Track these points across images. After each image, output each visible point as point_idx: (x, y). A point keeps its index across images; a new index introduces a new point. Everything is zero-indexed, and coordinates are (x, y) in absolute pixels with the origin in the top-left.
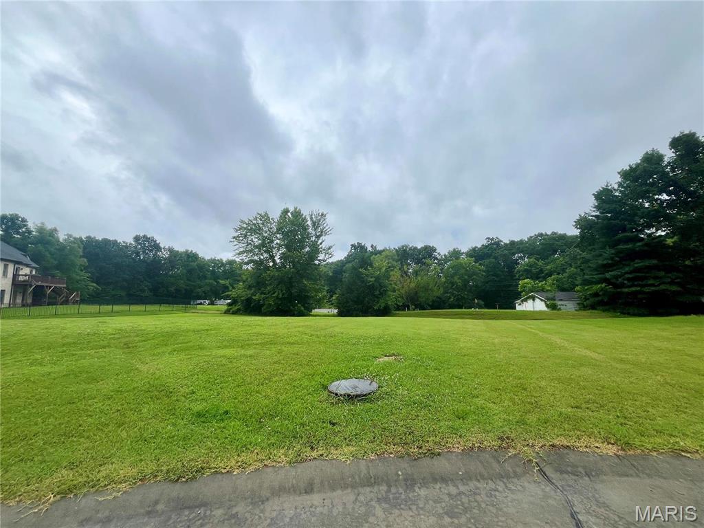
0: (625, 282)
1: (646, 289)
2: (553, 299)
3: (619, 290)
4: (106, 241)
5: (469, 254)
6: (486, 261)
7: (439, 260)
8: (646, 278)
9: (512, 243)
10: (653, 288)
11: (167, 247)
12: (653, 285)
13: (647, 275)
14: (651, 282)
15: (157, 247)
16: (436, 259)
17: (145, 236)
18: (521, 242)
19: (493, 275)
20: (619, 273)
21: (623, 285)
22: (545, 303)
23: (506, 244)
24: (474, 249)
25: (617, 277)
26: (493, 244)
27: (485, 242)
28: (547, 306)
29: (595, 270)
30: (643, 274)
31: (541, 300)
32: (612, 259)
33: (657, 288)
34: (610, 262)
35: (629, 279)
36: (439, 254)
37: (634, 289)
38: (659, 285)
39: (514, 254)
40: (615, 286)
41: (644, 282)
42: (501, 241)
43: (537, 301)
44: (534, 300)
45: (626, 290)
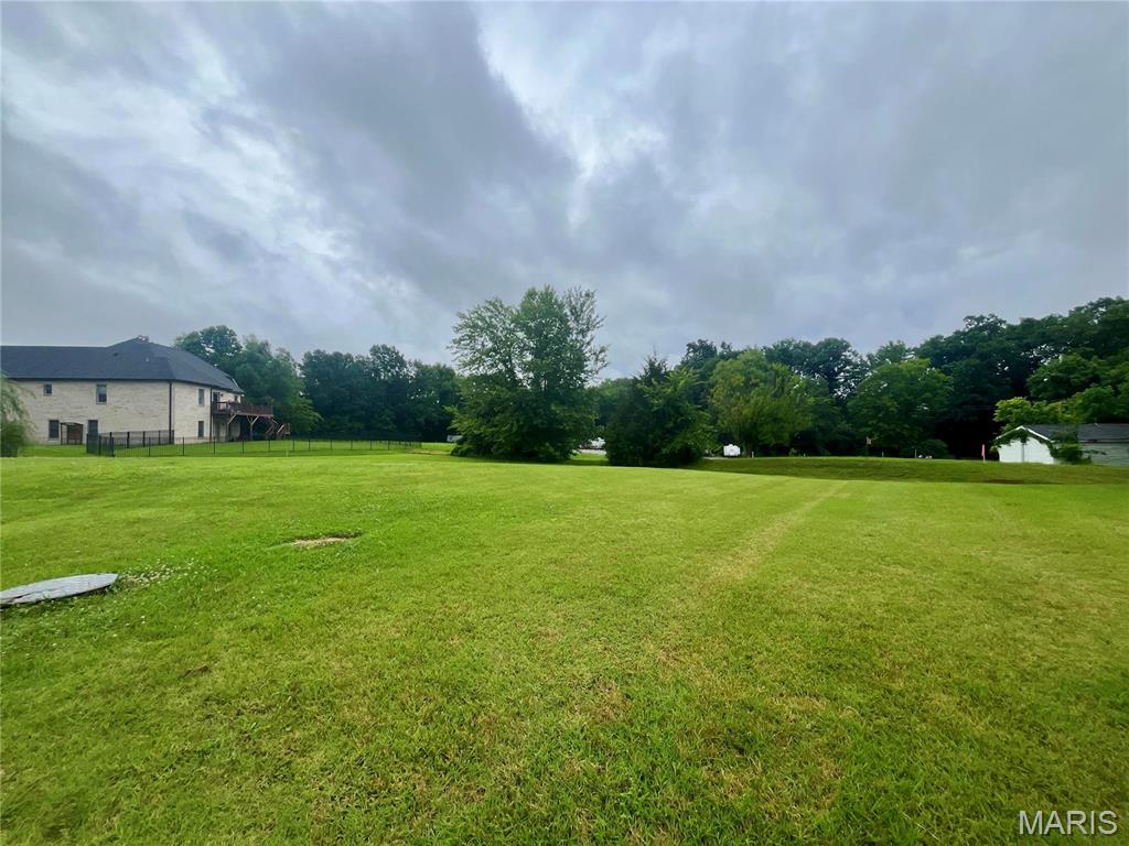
4: (337, 355)
5: (922, 353)
6: (961, 364)
7: (856, 366)
9: (1029, 324)
11: (412, 361)
15: (400, 362)
16: (848, 362)
17: (384, 347)
18: (1051, 320)
19: (973, 391)
22: (1050, 446)
23: (1011, 328)
24: (934, 342)
26: (984, 328)
27: (962, 327)
28: (1054, 453)
31: (1042, 441)
36: (855, 354)
39: (1029, 347)
42: (1001, 322)
43: (1032, 442)
44: (1024, 441)
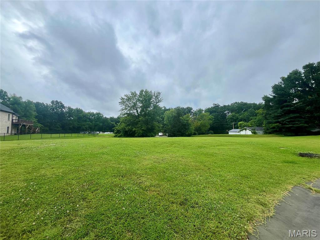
0: (287, 123)
1: (295, 126)
2: (254, 130)
3: (284, 126)
4: (38, 103)
5: (207, 111)
6: (214, 114)
7: (194, 114)
8: (294, 121)
10: (298, 125)
11: (67, 106)
12: (297, 124)
13: (295, 120)
14: (297, 123)
15: (63, 106)
16: (192, 113)
17: (57, 101)
18: (228, 106)
19: (217, 120)
20: (284, 119)
21: (285, 124)
22: (251, 132)
23: (222, 107)
24: (208, 109)
25: (283, 121)
26: (216, 107)
27: (213, 106)
29: (273, 118)
30: (294, 120)
32: (281, 113)
33: (299, 125)
34: (280, 115)
35: (288, 122)
36: (194, 111)
37: (290, 125)
38: (300, 124)
39: (225, 111)
40: (282, 124)
41: (294, 123)
42: (219, 105)
43: (248, 131)
44: (246, 130)
45: (287, 126)
